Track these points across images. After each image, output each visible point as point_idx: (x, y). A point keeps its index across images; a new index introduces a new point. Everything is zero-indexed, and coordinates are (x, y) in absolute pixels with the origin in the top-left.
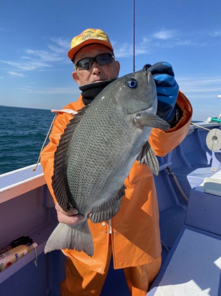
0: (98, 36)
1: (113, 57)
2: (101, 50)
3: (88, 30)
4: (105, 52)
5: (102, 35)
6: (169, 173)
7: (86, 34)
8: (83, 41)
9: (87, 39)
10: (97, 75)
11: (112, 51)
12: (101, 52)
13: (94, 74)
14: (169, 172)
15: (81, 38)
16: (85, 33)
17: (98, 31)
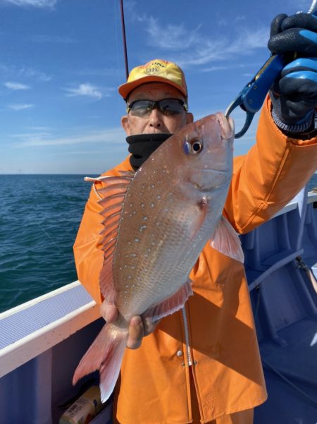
0: (169, 72)
1: (185, 106)
2: (167, 94)
3: (157, 61)
4: (174, 97)
5: (174, 71)
6: (300, 267)
7: (152, 67)
8: (146, 75)
9: (152, 73)
10: (155, 127)
11: (186, 97)
12: (168, 97)
13: (151, 125)
14: (300, 264)
15: (144, 70)
16: (152, 64)
17: (170, 65)
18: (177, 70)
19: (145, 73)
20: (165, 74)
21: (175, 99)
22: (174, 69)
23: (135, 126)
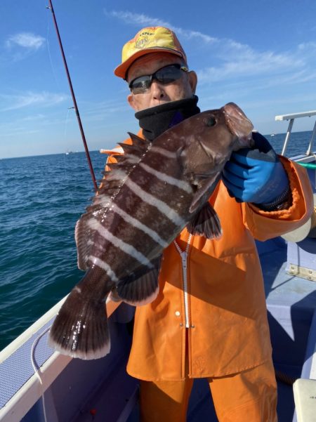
0: (158, 38)
2: (161, 62)
3: (144, 31)
4: (169, 63)
7: (141, 38)
9: (141, 46)
10: (159, 99)
12: (163, 65)
13: (155, 98)
15: (134, 44)
16: (140, 37)
17: (158, 30)
18: (166, 33)
19: (136, 47)
20: (155, 42)
21: (171, 65)
22: (162, 33)
23: (141, 103)
